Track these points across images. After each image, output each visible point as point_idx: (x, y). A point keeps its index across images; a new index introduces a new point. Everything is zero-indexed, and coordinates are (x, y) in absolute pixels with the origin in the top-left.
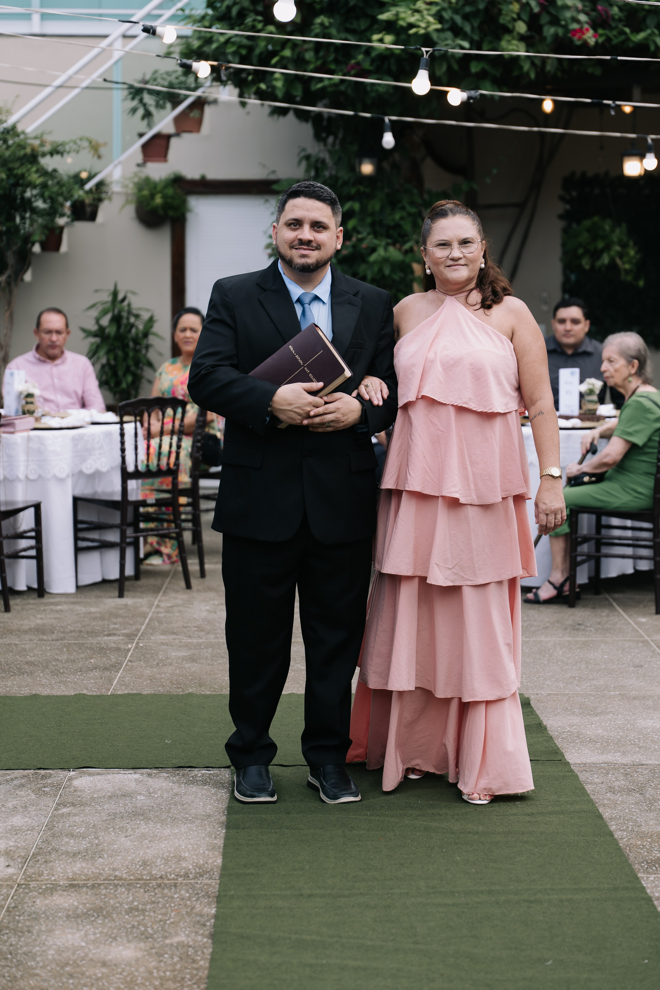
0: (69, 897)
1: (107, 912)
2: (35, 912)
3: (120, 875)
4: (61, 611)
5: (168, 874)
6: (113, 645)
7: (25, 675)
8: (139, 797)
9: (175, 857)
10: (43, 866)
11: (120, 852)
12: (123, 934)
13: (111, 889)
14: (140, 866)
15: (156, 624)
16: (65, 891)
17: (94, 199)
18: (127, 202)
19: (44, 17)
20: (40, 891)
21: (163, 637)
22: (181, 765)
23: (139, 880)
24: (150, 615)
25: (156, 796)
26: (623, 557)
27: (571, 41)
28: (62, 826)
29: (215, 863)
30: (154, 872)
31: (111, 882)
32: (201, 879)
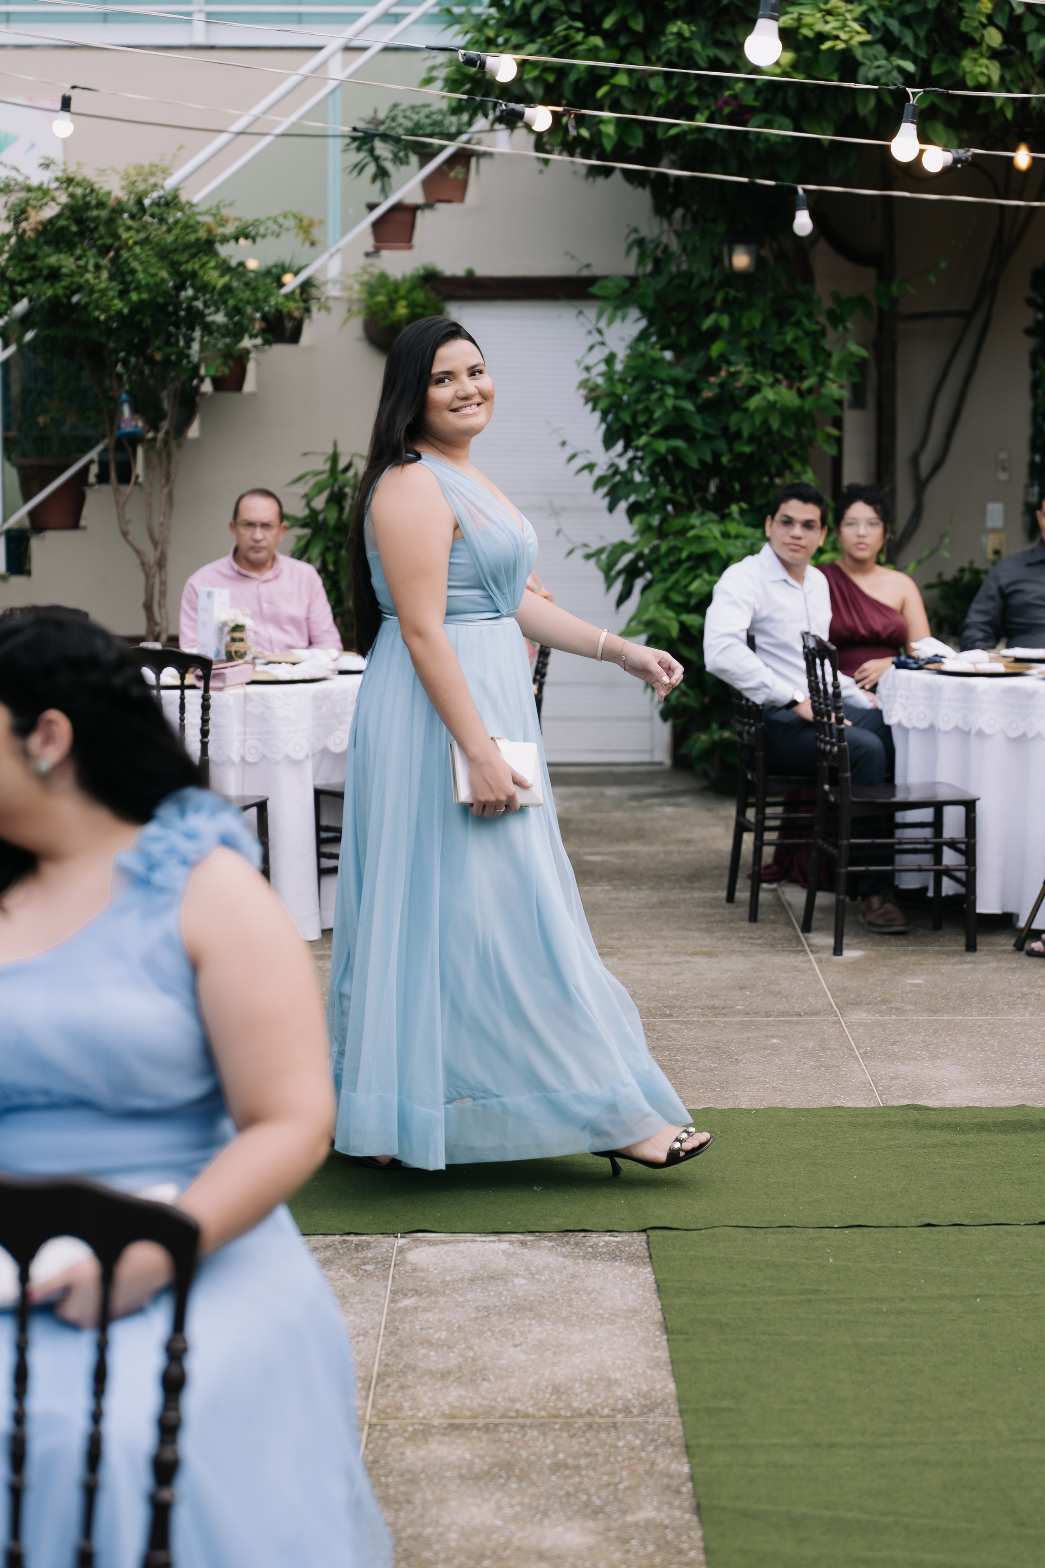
0: (454, 1446)
1: (521, 1470)
2: (408, 1471)
3: (523, 1409)
5: (599, 1408)
8: (516, 1280)
9: (600, 1379)
10: (399, 1395)
11: (513, 1371)
12: (557, 1506)
13: (516, 1433)
14: (552, 1394)
16: (444, 1435)
18: (351, 313)
20: (407, 1435)
22: (569, 1228)
23: (555, 1417)
25: (543, 1278)
28: (411, 1328)
29: (667, 1390)
30: (575, 1404)
31: (512, 1421)
32: (652, 1415)
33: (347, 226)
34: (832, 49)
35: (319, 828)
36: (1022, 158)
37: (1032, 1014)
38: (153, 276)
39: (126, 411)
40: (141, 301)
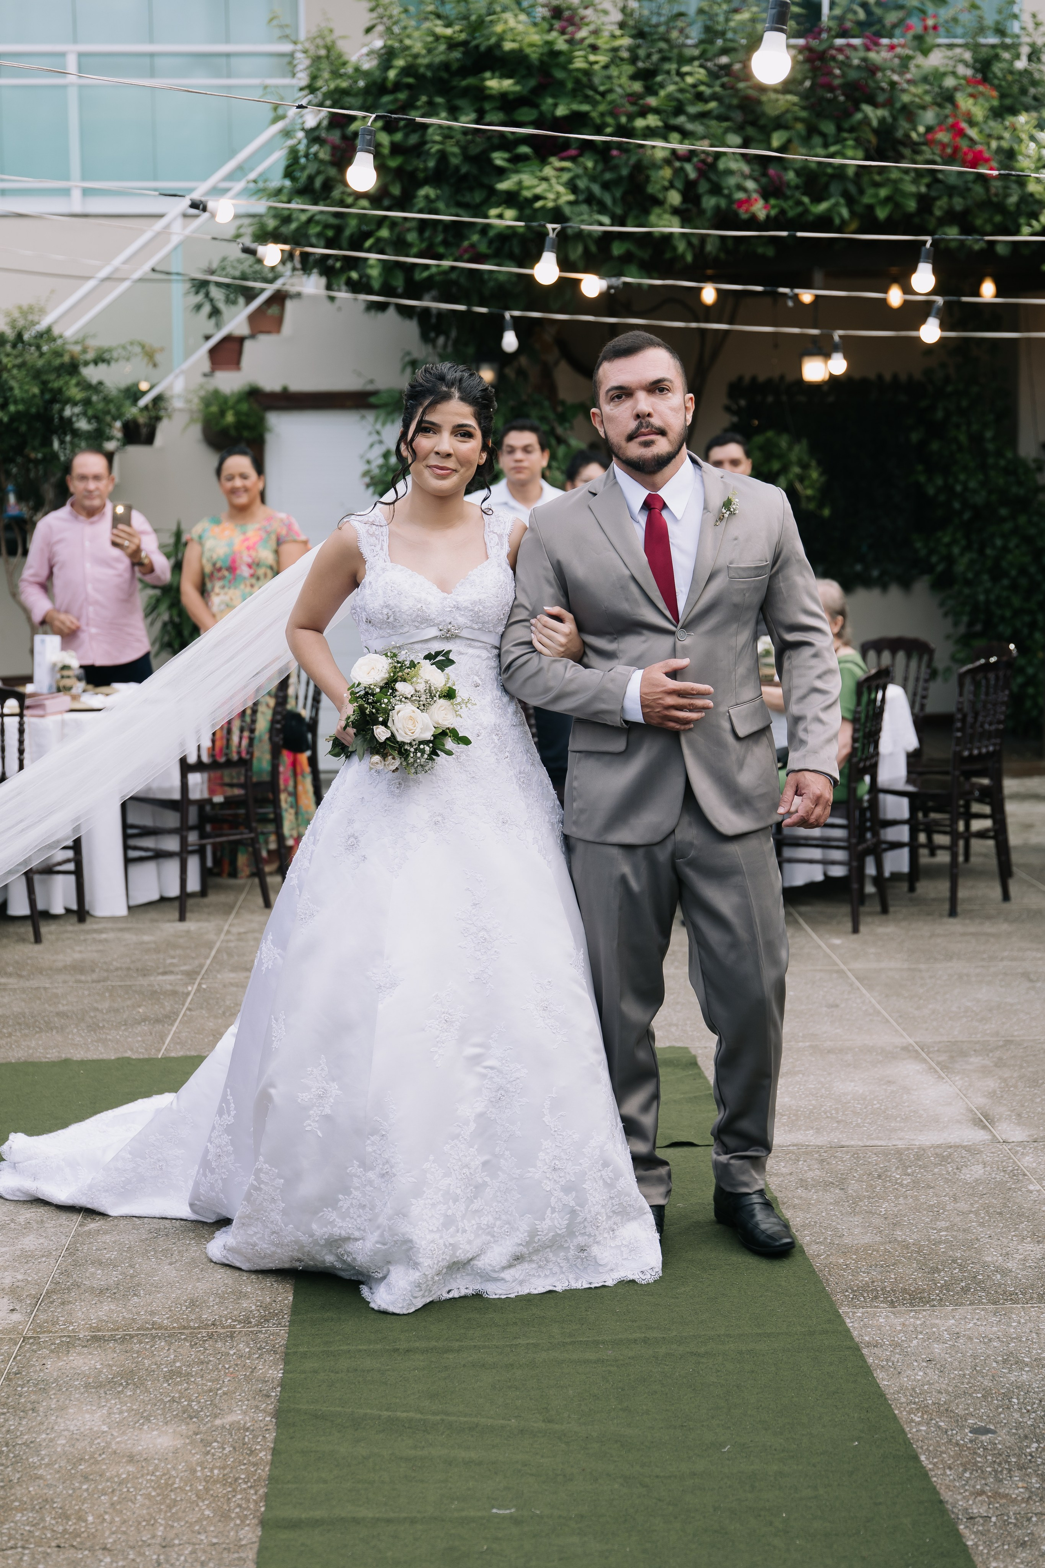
0: (90, 1357)
1: (139, 1378)
2: (43, 1381)
3: (160, 1321)
4: (106, 940)
5: (224, 1319)
6: (169, 987)
7: (54, 1032)
9: (233, 1292)
10: (59, 1310)
11: (161, 1287)
12: (159, 1412)
13: (147, 1343)
14: (187, 1308)
15: (225, 957)
16: (86, 1346)
17: (150, 418)
18: (192, 420)
19: (86, 192)
20: (53, 1347)
21: (232, 975)
23: (185, 1328)
24: (218, 945)
26: (811, 862)
27: (736, 215)
28: (88, 1249)
29: (286, 1302)
30: (205, 1316)
31: (147, 1332)
32: (266, 1325)
33: (188, 353)
34: (543, 208)
35: (125, 826)
36: (709, 294)
37: (677, 968)
38: (27, 391)
39: (12, 499)
40: (18, 413)
